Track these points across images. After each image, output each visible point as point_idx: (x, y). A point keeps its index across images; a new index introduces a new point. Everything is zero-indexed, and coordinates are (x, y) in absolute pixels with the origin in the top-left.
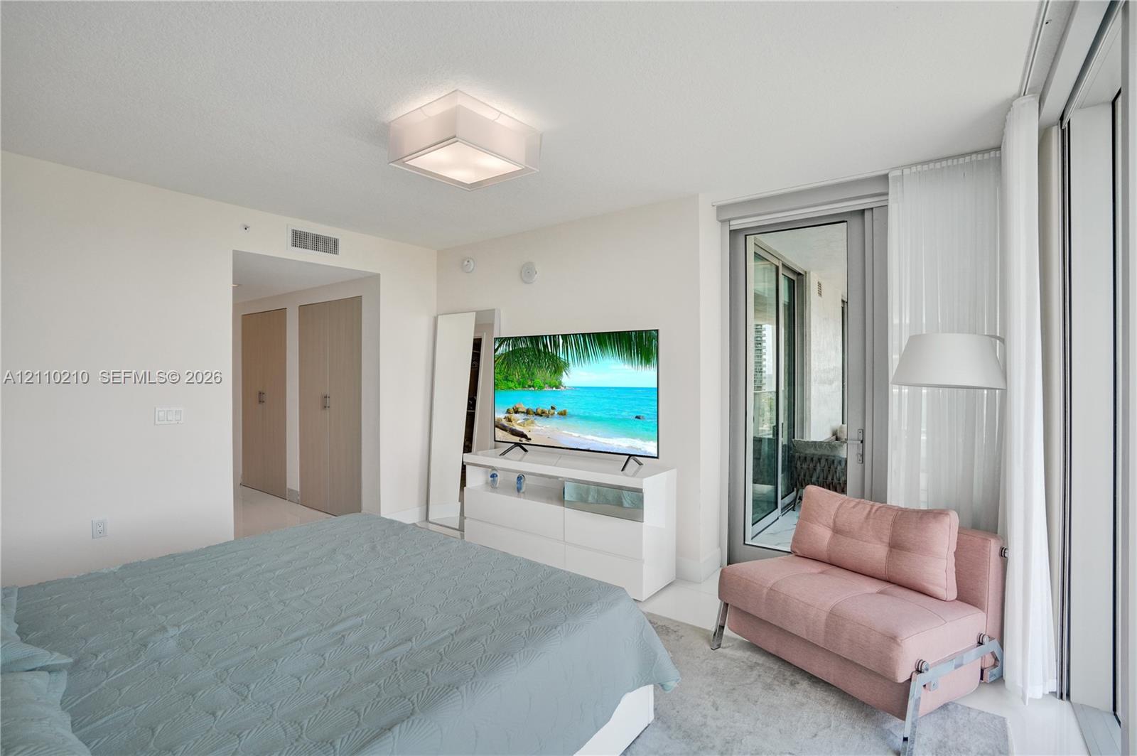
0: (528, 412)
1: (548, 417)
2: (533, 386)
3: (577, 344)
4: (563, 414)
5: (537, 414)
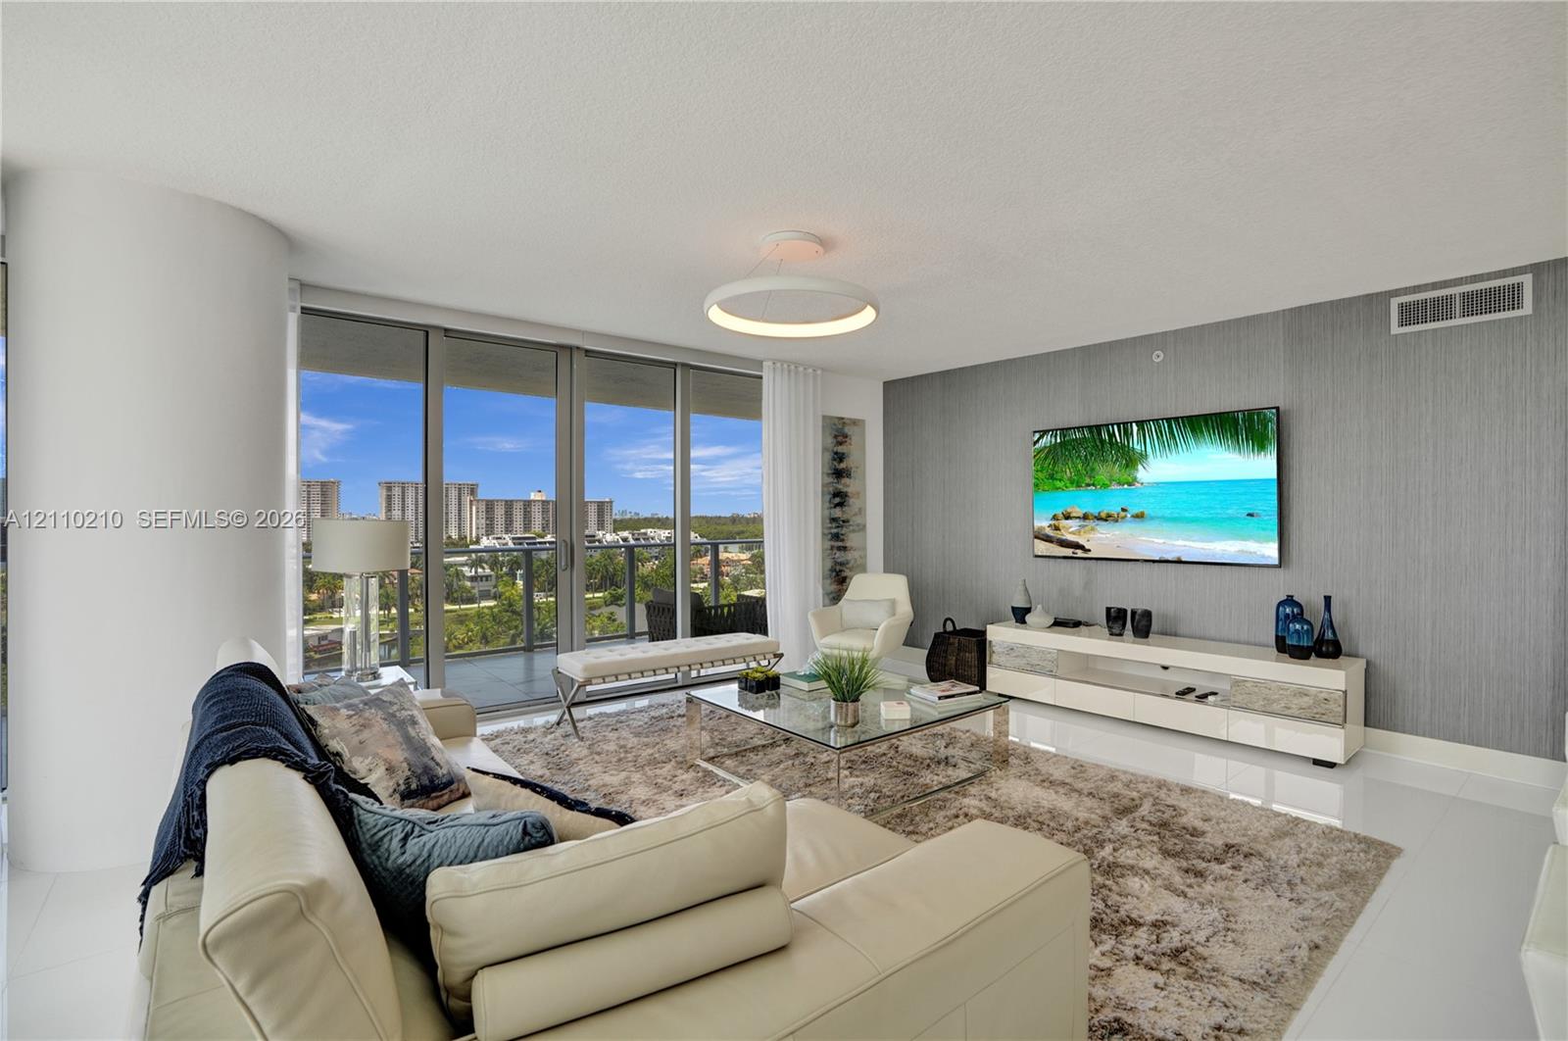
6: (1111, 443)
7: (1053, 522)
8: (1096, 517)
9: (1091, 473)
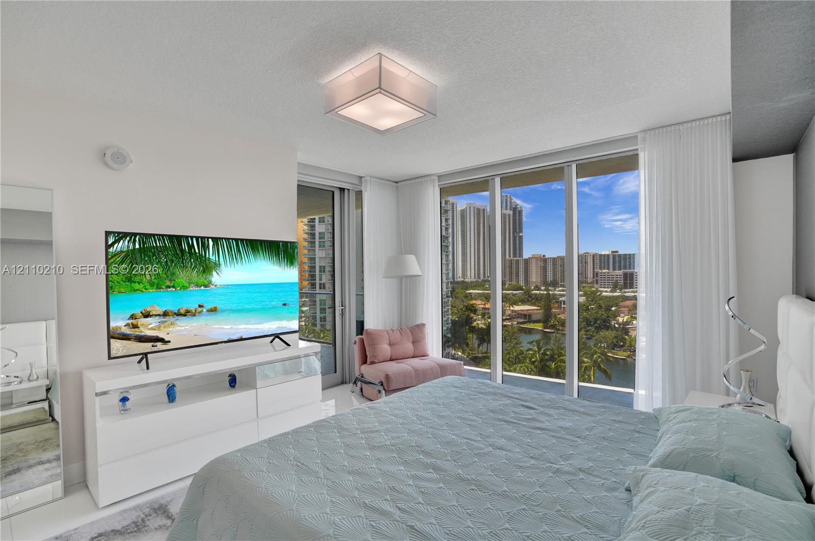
0: (165, 314)
1: (194, 315)
2: (174, 287)
3: (230, 248)
4: (213, 310)
5: (179, 314)
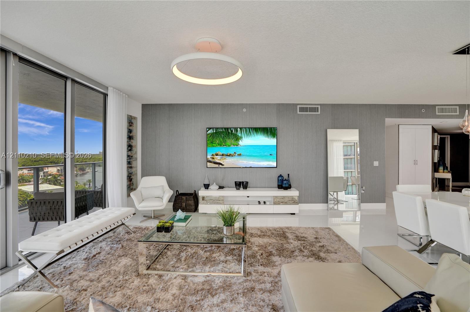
6: (231, 133)
7: (212, 157)
8: (226, 155)
9: (225, 142)
